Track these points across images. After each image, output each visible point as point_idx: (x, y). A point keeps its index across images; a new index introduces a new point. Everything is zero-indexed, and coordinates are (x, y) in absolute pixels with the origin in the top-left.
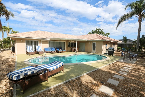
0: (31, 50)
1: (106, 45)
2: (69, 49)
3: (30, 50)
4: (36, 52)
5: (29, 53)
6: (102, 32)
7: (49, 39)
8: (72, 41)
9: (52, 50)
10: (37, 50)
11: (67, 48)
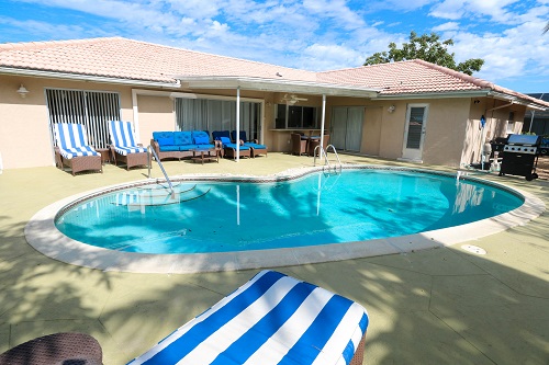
0: (78, 144)
1: (483, 118)
2: (282, 138)
3: (74, 146)
4: (110, 152)
5: (69, 161)
6: (442, 52)
7: (178, 85)
8: (299, 95)
9: (194, 143)
10: (114, 146)
11: (272, 134)
